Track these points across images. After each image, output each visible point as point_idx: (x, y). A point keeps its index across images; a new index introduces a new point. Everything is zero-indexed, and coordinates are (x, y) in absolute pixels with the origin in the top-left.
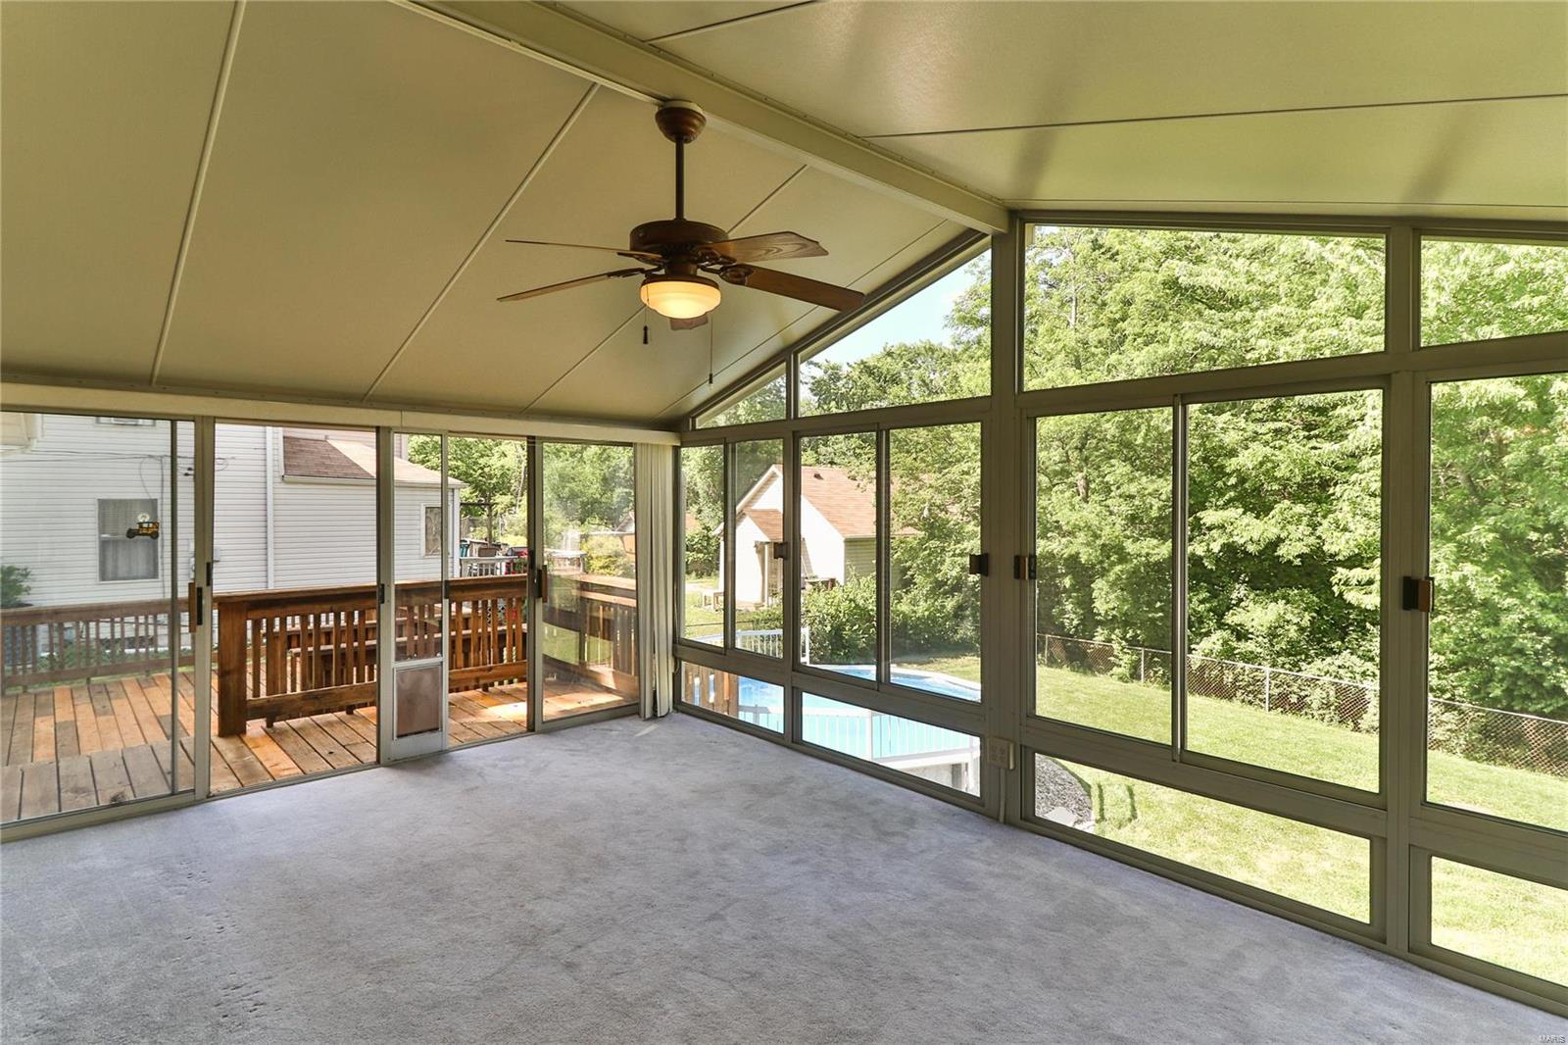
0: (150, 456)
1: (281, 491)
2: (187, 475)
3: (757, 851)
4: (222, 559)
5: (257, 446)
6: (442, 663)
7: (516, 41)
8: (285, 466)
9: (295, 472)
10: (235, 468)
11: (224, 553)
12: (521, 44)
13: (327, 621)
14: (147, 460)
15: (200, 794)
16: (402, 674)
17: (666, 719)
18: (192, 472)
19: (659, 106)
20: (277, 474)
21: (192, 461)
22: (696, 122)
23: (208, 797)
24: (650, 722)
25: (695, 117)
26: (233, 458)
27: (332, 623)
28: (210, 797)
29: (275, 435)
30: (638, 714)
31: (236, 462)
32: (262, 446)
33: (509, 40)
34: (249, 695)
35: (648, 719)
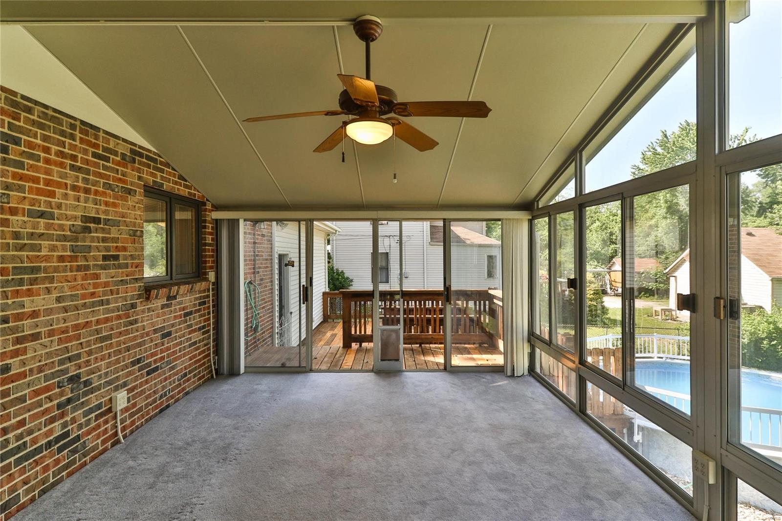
0: (386, 236)
1: (429, 249)
2: (397, 243)
3: (486, 473)
4: (410, 276)
5: (420, 230)
6: (400, 329)
7: (267, 21)
8: (431, 238)
9: (434, 241)
10: (413, 239)
11: (410, 274)
12: (270, 21)
13: (429, 304)
14: (385, 237)
15: (308, 369)
16: (383, 331)
17: (520, 378)
18: (398, 242)
19: (351, 24)
20: (428, 242)
21: (399, 237)
22: (374, 26)
23: (310, 370)
24: (508, 378)
25: (372, 24)
26: (413, 236)
27: (430, 306)
28: (311, 371)
29: (426, 225)
30: (503, 372)
31: (413, 237)
32: (422, 230)
33: (263, 21)
34: (353, 332)
35: (509, 377)
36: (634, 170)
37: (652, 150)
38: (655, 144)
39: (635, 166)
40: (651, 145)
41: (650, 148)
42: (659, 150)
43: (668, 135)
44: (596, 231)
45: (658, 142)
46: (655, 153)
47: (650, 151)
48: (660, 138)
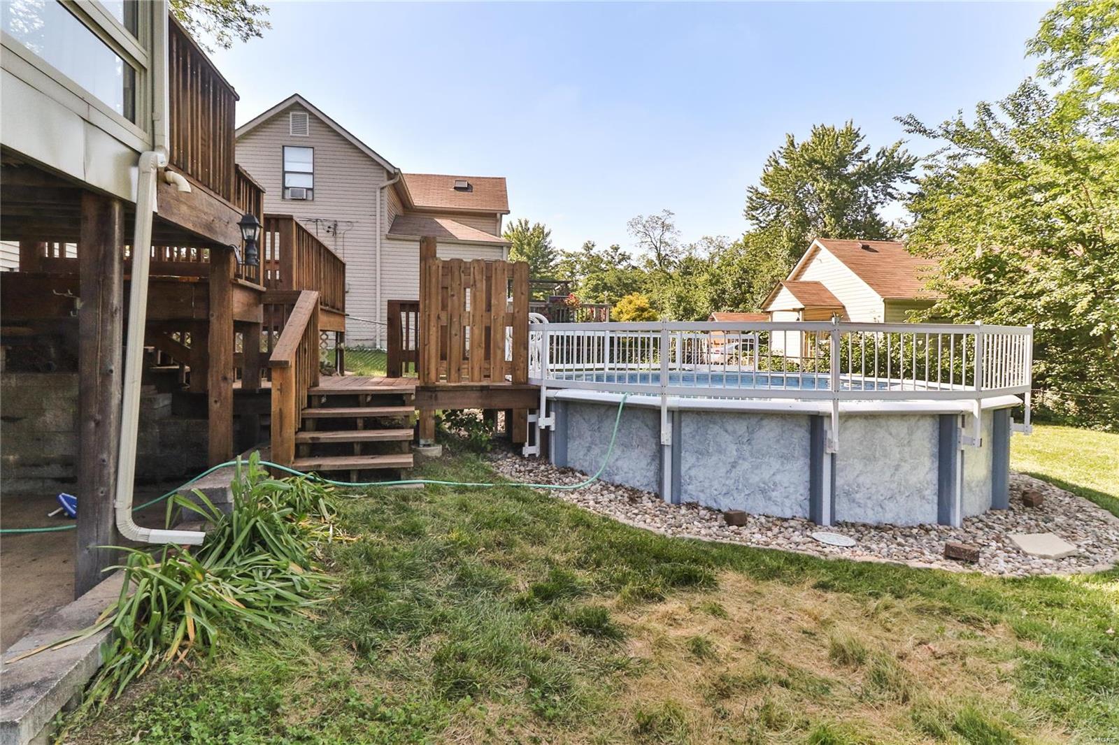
0: (310, 220)
1: (385, 245)
2: (328, 231)
4: (351, 290)
5: (371, 213)
10: (358, 228)
11: (352, 287)
14: (309, 222)
18: (331, 231)
20: (383, 233)
26: (357, 222)
31: (358, 224)
32: (374, 214)
36: (750, 195)
37: (773, 163)
38: (778, 154)
39: (752, 188)
40: (773, 157)
41: (771, 160)
42: (782, 162)
43: (795, 144)
44: (704, 287)
45: (782, 151)
46: (778, 169)
47: (771, 165)
48: (785, 146)
